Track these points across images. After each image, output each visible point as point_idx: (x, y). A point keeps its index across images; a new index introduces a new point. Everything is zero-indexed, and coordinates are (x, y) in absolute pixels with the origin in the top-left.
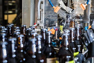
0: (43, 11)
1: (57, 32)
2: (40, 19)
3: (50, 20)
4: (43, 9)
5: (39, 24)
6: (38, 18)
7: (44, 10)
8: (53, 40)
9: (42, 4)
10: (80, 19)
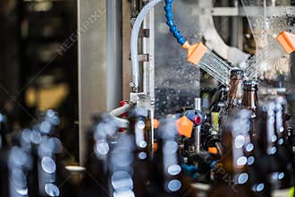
0: (148, 60)
1: (199, 127)
2: (141, 89)
3: (175, 93)
4: (148, 55)
5: (135, 104)
6: (132, 85)
7: (152, 58)
8: (186, 159)
9: (145, 38)
10: (279, 87)
